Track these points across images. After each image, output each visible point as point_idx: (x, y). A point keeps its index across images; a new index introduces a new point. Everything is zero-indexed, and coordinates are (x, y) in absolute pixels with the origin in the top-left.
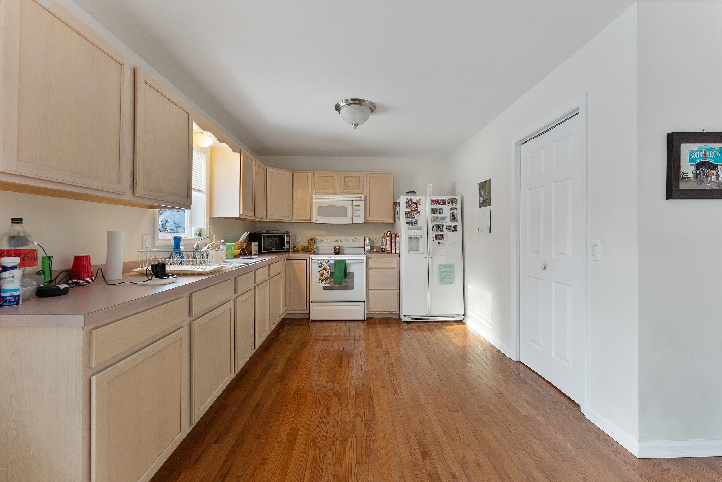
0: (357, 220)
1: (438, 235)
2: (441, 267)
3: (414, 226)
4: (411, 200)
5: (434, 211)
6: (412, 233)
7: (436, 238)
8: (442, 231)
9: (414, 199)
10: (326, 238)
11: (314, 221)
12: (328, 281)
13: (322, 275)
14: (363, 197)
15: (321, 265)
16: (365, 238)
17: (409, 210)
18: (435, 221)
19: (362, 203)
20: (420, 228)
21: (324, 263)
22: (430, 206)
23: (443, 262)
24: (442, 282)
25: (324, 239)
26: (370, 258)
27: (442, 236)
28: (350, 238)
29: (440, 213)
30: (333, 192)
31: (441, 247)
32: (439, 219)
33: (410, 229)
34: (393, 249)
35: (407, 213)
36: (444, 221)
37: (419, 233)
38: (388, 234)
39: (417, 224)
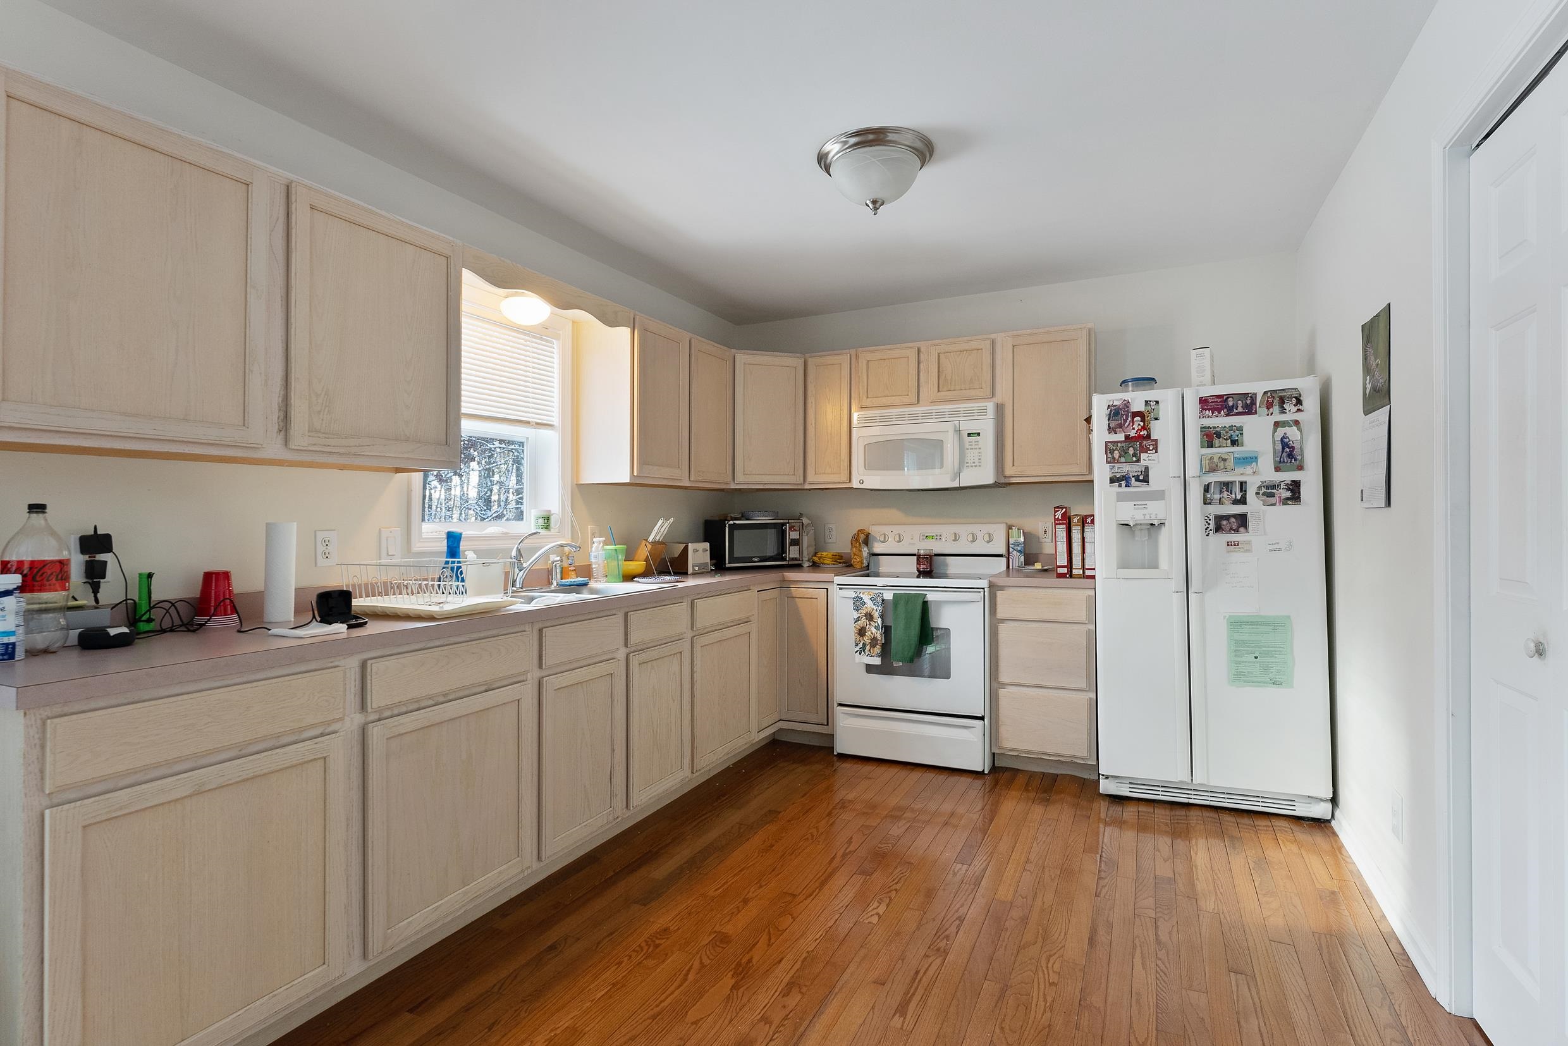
0: (969, 478)
1: (1227, 517)
2: (1236, 624)
3: (1137, 488)
4: (1127, 404)
5: (1210, 437)
6: (1129, 512)
7: (1218, 529)
8: (1243, 501)
9: (1137, 400)
10: (897, 529)
11: (855, 484)
12: (878, 650)
13: (862, 632)
14: (990, 407)
15: (858, 603)
16: (1010, 527)
17: (1120, 437)
18: (1214, 469)
19: (987, 427)
20: (1160, 495)
21: (866, 598)
22: (1194, 422)
23: (1245, 609)
24: (1239, 676)
25: (891, 531)
26: (1002, 588)
27: (1242, 521)
28: (964, 530)
29: (1234, 443)
30: (906, 400)
31: (1237, 556)
32: (1230, 464)
33: (1120, 498)
34: (1077, 562)
35: (1110, 447)
36: (1249, 470)
37: (1153, 511)
38: (1059, 515)
39: (1146, 481)
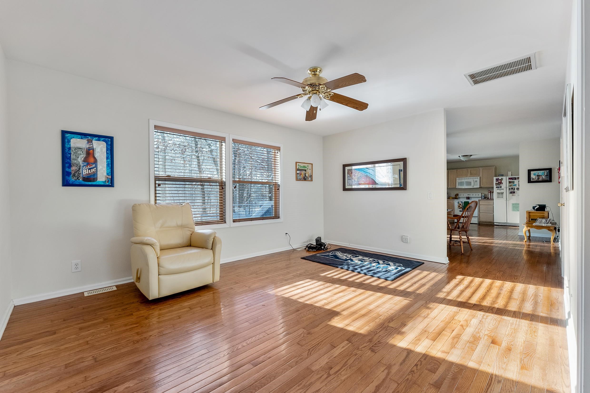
0: (475, 187)
1: (512, 192)
2: (513, 204)
3: (500, 188)
4: (498, 178)
5: (510, 182)
6: (499, 191)
7: (511, 193)
8: (514, 190)
9: (500, 178)
10: (463, 194)
11: (457, 188)
12: (462, 208)
13: (459, 206)
14: (479, 177)
15: (458, 203)
16: (482, 193)
17: (498, 182)
18: (510, 186)
19: (478, 180)
20: (503, 189)
21: (460, 202)
22: (508, 181)
23: (515, 202)
24: (513, 210)
25: (462, 194)
26: (481, 201)
27: (514, 192)
28: (474, 194)
29: (513, 183)
30: (465, 176)
31: (514, 196)
32: (513, 185)
33: (497, 190)
34: (492, 197)
35: (496, 184)
36: (515, 186)
37: (502, 191)
38: (489, 192)
39: (501, 187)
